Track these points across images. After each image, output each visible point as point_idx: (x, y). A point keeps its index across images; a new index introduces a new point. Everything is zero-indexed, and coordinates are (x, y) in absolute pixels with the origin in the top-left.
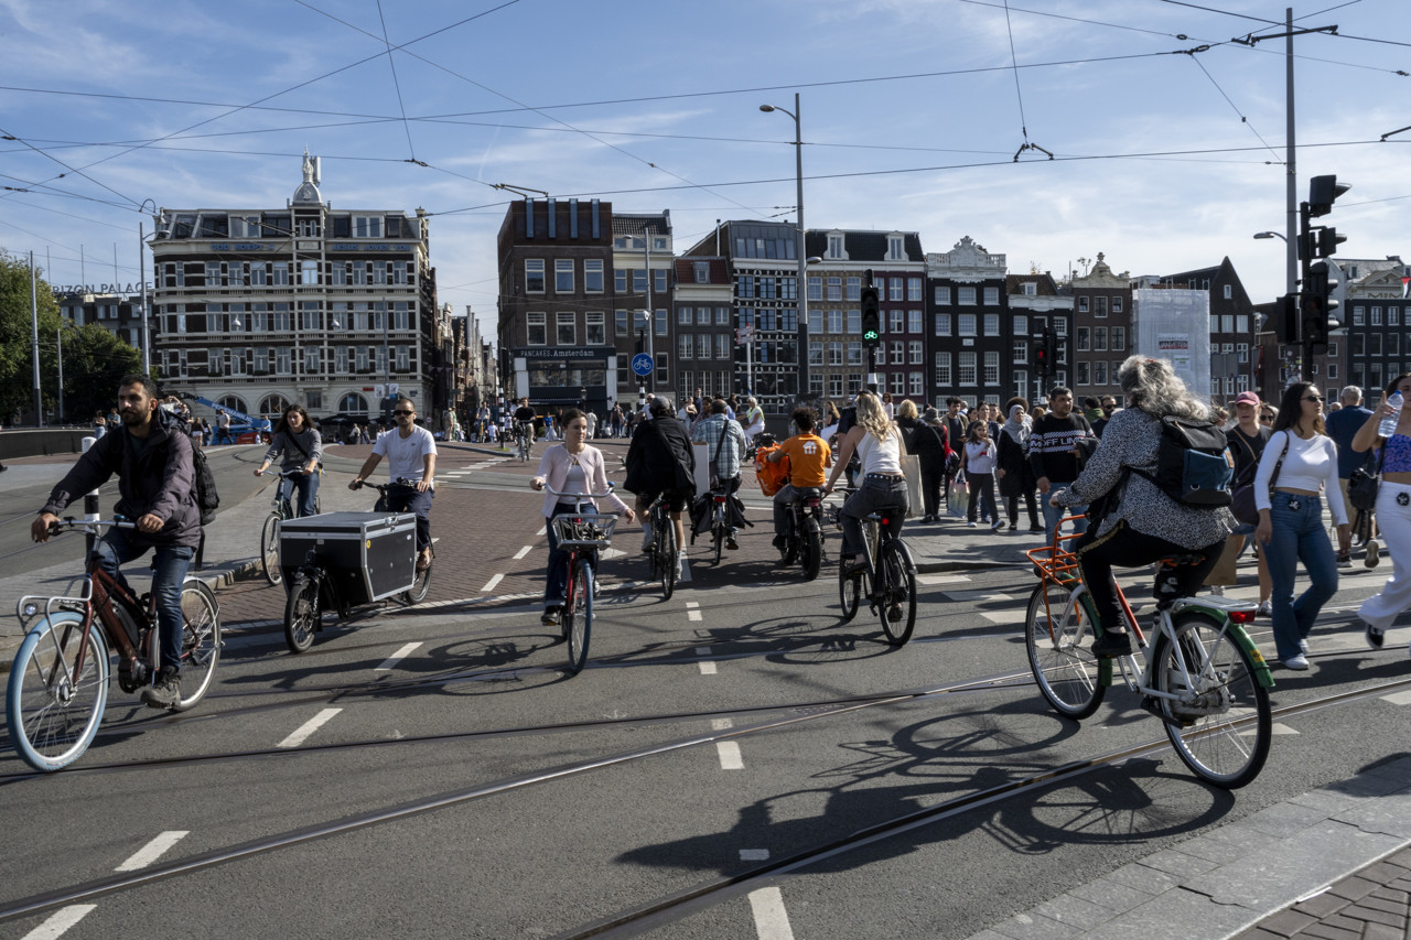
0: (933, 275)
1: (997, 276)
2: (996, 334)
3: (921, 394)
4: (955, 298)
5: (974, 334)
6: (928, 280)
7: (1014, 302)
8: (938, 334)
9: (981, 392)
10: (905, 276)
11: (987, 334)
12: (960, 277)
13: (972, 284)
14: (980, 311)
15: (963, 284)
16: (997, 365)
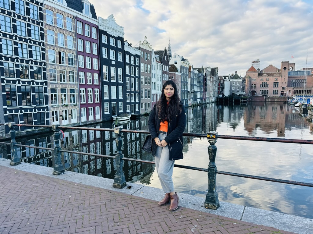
0: (101, 28)
1: (121, 36)
2: (121, 61)
3: (98, 84)
4: (108, 41)
5: (114, 59)
6: (99, 30)
7: (126, 49)
8: (103, 57)
9: (117, 84)
10: (91, 25)
11: (118, 60)
12: (110, 32)
13: (113, 37)
14: (116, 49)
15: (111, 36)
16: (121, 74)
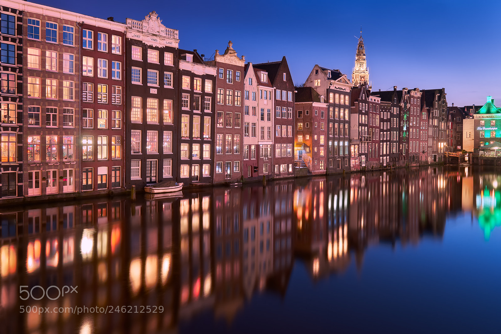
0: (130, 36)
1: (172, 45)
2: (171, 87)
3: (120, 128)
4: (145, 56)
5: (157, 85)
6: (127, 39)
7: (183, 66)
8: (133, 82)
9: (160, 128)
11: (165, 87)
13: (156, 48)
14: (161, 68)
15: (151, 47)
16: (171, 111)
